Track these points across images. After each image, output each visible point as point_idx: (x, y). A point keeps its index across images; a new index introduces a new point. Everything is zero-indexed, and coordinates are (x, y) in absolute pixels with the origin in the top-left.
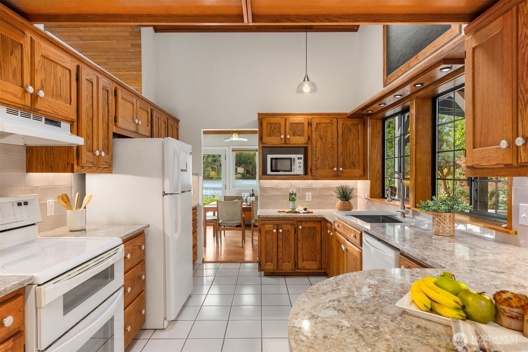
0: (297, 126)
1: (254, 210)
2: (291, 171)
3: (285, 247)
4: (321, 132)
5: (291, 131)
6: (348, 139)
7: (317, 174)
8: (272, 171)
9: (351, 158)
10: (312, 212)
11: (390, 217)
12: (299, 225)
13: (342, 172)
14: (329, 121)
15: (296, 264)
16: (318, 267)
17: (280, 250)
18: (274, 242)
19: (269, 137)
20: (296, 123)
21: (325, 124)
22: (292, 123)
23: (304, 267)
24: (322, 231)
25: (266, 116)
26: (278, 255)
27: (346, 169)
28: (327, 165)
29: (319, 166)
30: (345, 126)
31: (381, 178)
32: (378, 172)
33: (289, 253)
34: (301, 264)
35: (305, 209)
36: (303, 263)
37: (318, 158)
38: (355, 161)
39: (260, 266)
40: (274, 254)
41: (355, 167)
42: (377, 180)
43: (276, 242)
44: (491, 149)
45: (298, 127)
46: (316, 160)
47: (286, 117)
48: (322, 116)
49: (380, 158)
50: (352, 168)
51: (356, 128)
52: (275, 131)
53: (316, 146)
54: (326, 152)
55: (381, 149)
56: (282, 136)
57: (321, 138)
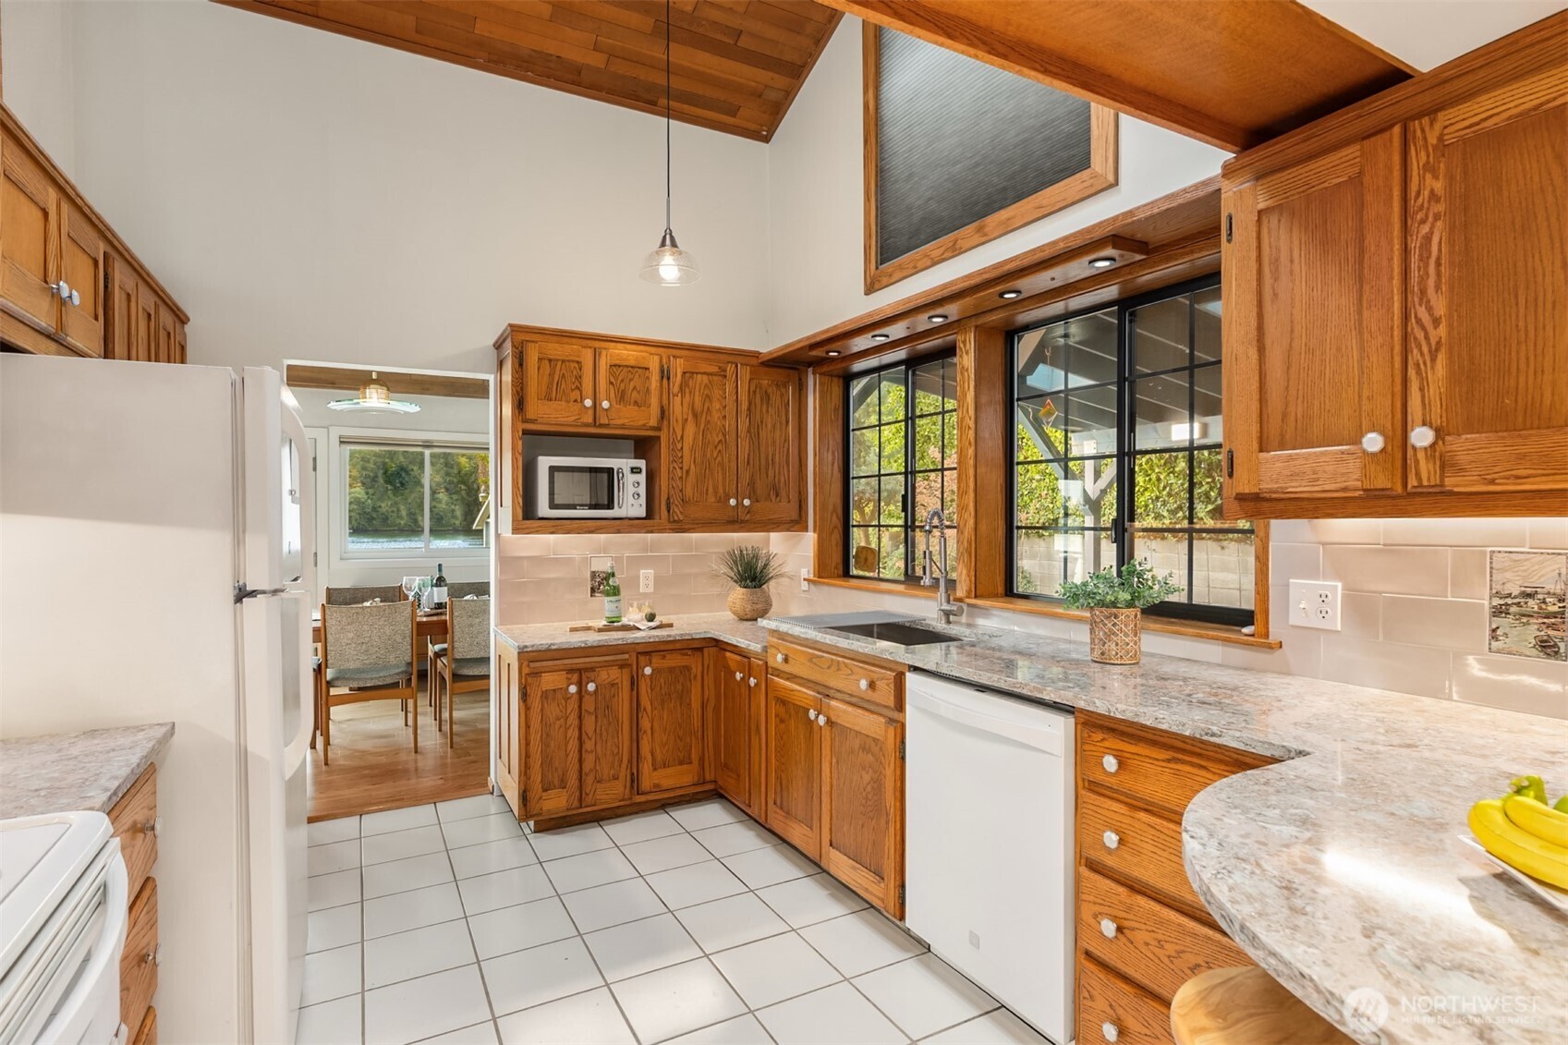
0: (630, 376)
1: (456, 627)
2: (610, 506)
3: (604, 733)
4: (697, 398)
5: (611, 387)
6: (762, 422)
7: (686, 516)
8: (553, 506)
9: (771, 473)
10: (671, 625)
11: (907, 625)
12: (642, 664)
13: (749, 510)
14: (715, 369)
15: (635, 780)
16: (696, 779)
17: (588, 745)
18: (569, 723)
19: (547, 402)
20: (627, 366)
21: (705, 377)
22: (615, 366)
23: (656, 786)
24: (705, 677)
25: (535, 337)
26: (580, 761)
27: (757, 501)
28: (711, 490)
29: (689, 492)
30: (756, 387)
31: (840, 528)
32: (834, 510)
33: (616, 751)
34: (649, 778)
35: (651, 618)
36: (655, 773)
37: (688, 472)
38: (779, 482)
39: (525, 805)
40: (569, 759)
41: (778, 498)
42: (833, 530)
43: (577, 722)
44: (1322, 453)
45: (631, 380)
46: (681, 477)
47: (597, 344)
48: (698, 354)
49: (838, 476)
50: (771, 501)
51: (782, 395)
52: (563, 386)
53: (682, 437)
54: (709, 454)
55: (840, 451)
56: (588, 403)
57: (695, 415)
